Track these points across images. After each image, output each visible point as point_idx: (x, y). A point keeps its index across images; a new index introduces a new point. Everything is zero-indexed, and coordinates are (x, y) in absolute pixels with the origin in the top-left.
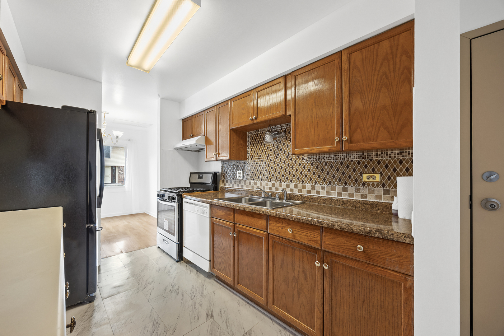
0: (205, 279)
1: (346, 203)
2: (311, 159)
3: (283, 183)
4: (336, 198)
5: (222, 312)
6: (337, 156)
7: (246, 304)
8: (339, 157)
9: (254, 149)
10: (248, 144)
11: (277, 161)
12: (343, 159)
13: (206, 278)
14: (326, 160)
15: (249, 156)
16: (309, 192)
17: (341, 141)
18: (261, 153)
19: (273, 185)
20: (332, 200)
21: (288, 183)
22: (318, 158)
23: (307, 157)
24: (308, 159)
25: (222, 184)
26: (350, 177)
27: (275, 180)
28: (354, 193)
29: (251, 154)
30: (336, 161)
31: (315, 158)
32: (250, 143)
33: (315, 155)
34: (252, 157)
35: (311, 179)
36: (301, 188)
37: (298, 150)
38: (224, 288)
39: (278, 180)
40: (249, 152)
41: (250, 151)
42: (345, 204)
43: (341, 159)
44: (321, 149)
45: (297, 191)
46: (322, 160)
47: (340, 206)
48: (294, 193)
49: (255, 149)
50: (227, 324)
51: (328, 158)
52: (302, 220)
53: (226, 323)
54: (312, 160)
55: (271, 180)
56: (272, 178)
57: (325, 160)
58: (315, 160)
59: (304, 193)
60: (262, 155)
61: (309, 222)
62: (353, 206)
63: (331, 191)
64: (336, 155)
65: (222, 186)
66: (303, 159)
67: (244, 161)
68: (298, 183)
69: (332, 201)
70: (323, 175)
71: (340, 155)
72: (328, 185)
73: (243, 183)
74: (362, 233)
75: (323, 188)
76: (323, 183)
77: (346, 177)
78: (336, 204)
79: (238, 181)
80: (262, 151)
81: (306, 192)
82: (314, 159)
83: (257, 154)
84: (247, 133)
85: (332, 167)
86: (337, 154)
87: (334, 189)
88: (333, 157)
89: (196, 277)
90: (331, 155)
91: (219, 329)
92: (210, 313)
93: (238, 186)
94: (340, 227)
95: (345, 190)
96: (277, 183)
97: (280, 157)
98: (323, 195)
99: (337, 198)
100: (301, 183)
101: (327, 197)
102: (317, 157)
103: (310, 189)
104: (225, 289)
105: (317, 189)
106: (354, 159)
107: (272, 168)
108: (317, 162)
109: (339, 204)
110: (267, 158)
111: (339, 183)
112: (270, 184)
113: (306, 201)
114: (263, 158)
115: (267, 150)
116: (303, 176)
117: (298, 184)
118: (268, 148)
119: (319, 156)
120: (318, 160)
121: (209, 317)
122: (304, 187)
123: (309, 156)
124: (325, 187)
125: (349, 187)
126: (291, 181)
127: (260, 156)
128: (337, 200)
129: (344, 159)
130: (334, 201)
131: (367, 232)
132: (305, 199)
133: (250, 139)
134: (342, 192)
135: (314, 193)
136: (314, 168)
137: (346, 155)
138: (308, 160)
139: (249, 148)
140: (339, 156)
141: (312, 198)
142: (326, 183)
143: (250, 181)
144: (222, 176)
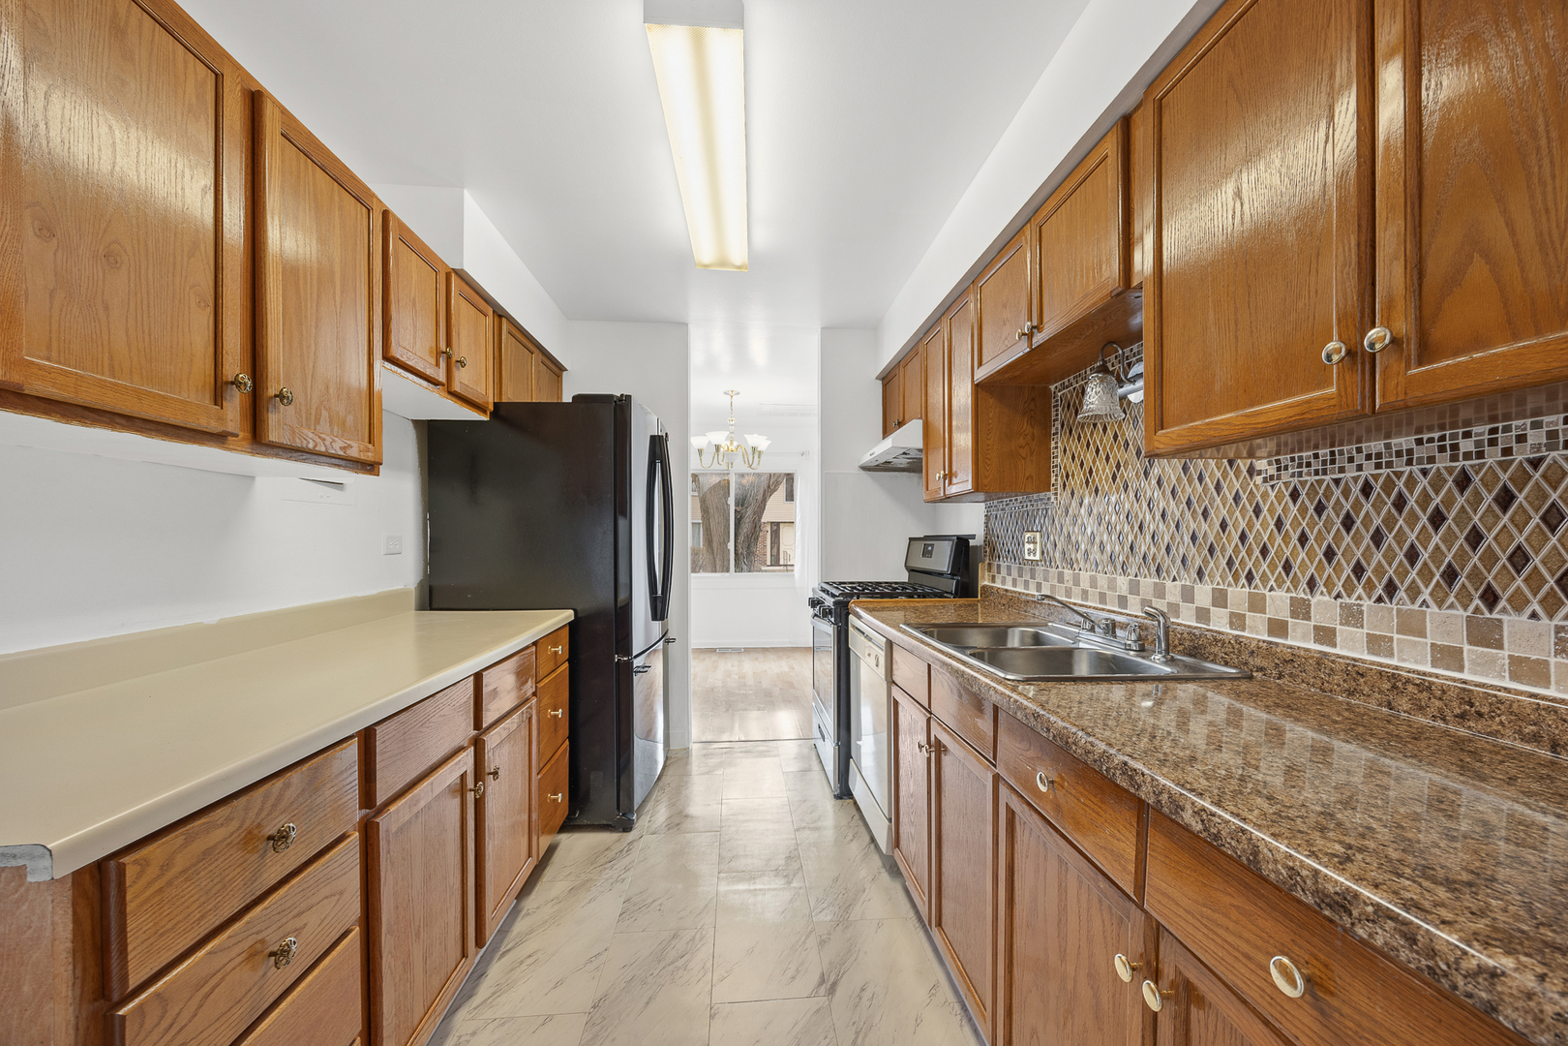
0: (880, 873)
1: (1485, 710)
2: (1286, 468)
4: (1424, 674)
5: (867, 995)
6: (1431, 440)
7: (957, 1008)
8: (1442, 449)
9: (1074, 446)
10: (1053, 431)
12: (1467, 456)
13: (884, 870)
14: (1369, 470)
15: (1056, 475)
16: (1278, 627)
17: (1359, 358)
18: (1094, 462)
20: (1395, 682)
21: (1188, 583)
22: (1324, 463)
23: (1270, 463)
24: (1272, 471)
25: (986, 577)
26: (1519, 558)
28: (1553, 660)
29: (1065, 467)
30: (1425, 473)
31: (1309, 465)
32: (1059, 426)
33: (1308, 449)
34: (1067, 476)
35: (1287, 567)
36: (1243, 608)
37: (1173, 434)
38: (917, 925)
40: (1059, 460)
41: (1059, 452)
42: (1480, 715)
43: (1454, 458)
44: (1262, 419)
45: (1226, 620)
46: (1342, 470)
47: (1444, 719)
48: (1211, 628)
49: (1076, 448)
50: (856, 1038)
51: (1379, 455)
52: (1074, 748)
53: (857, 1033)
54: (1293, 475)
57: (1360, 468)
58: (1309, 474)
59: (1256, 631)
60: (1097, 470)
61: (1095, 761)
62: (1535, 738)
63: (1396, 636)
64: (1425, 437)
65: (986, 583)
66: (1251, 471)
67: (1042, 495)
68: (1229, 585)
69: (1394, 687)
70: (1354, 547)
71: (1454, 436)
72: (1380, 600)
73: (1041, 576)
74: (1299, 894)
75: (1353, 616)
76: (1349, 588)
77: (1490, 558)
78: (1421, 708)
79: (1027, 567)
80: (1097, 451)
81: (1263, 627)
82: (1305, 470)
83: (1082, 464)
84: (1052, 388)
85: (1400, 503)
86: (1430, 429)
87: (1412, 626)
88: (1410, 452)
89: (858, 858)
90: (1394, 441)
91: (827, 1040)
92: (832, 978)
93: (1026, 584)
94: (1202, 821)
95: (1485, 635)
96: (1148, 579)
98: (1349, 650)
99: (1431, 675)
100: (1243, 586)
101: (1373, 663)
102: (1316, 456)
103: (1284, 614)
104: (919, 929)
105: (1318, 618)
106: (1552, 447)
108: (1320, 482)
109: (1440, 710)
111: (1447, 595)
113: (1261, 669)
114: (1100, 480)
115: (1111, 449)
116: (1249, 552)
117: (1230, 589)
118: (1116, 437)
119: (1328, 451)
120: (1325, 472)
121: (822, 990)
122: (1257, 604)
123: (1278, 453)
124: (1361, 613)
125: (1514, 617)
126: (1200, 573)
127: (1091, 472)
128: (1425, 687)
129: (1480, 455)
130: (1410, 688)
131: (1327, 896)
132: (1258, 661)
133: (1060, 409)
134: (1466, 647)
135: (1304, 638)
136: (1303, 510)
137: (1493, 431)
138: (1272, 477)
139: (1057, 444)
140: (1442, 438)
141: (1288, 657)
142: (1370, 587)
143: (1060, 569)
144: (988, 550)
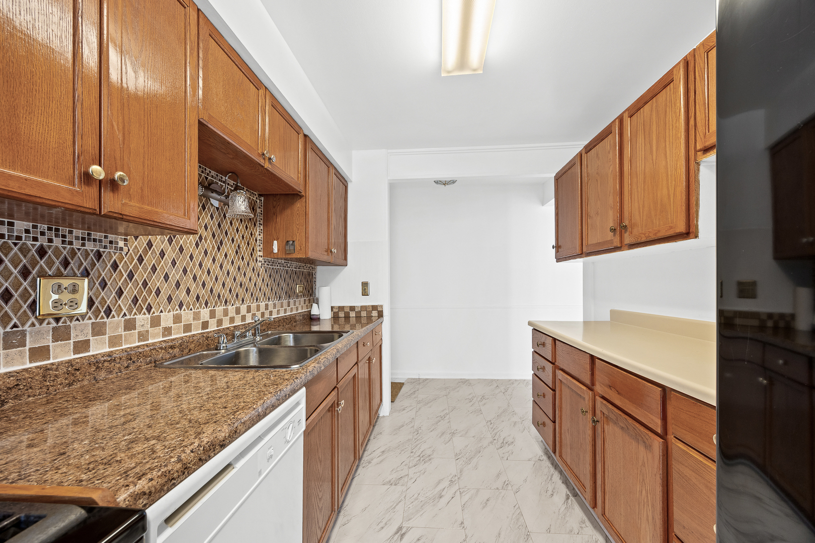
3: (230, 307)
11: (220, 257)
19: (213, 314)
27: (216, 303)
39: (221, 302)
55: (206, 304)
56: (209, 297)
97: (224, 249)
107: (209, 272)
110: (197, 245)
112: (205, 313)
